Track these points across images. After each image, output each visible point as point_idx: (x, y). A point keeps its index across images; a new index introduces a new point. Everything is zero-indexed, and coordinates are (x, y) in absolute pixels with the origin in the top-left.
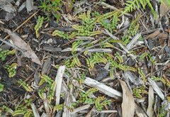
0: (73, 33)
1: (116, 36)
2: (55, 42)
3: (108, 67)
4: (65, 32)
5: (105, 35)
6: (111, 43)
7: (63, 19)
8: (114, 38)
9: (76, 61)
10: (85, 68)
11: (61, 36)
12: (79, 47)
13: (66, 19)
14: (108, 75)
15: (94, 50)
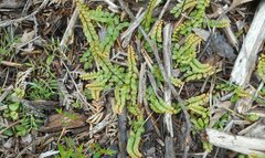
0: (132, 110)
1: (135, 13)
2: (152, 150)
3: (203, 32)
4: (128, 128)
5: (133, 39)
6: (152, 25)
7: (99, 133)
8: (139, 18)
9: (195, 104)
10: (209, 84)
11: (139, 139)
12: (163, 98)
13: (100, 126)
14: (221, 31)
15: (168, 64)
